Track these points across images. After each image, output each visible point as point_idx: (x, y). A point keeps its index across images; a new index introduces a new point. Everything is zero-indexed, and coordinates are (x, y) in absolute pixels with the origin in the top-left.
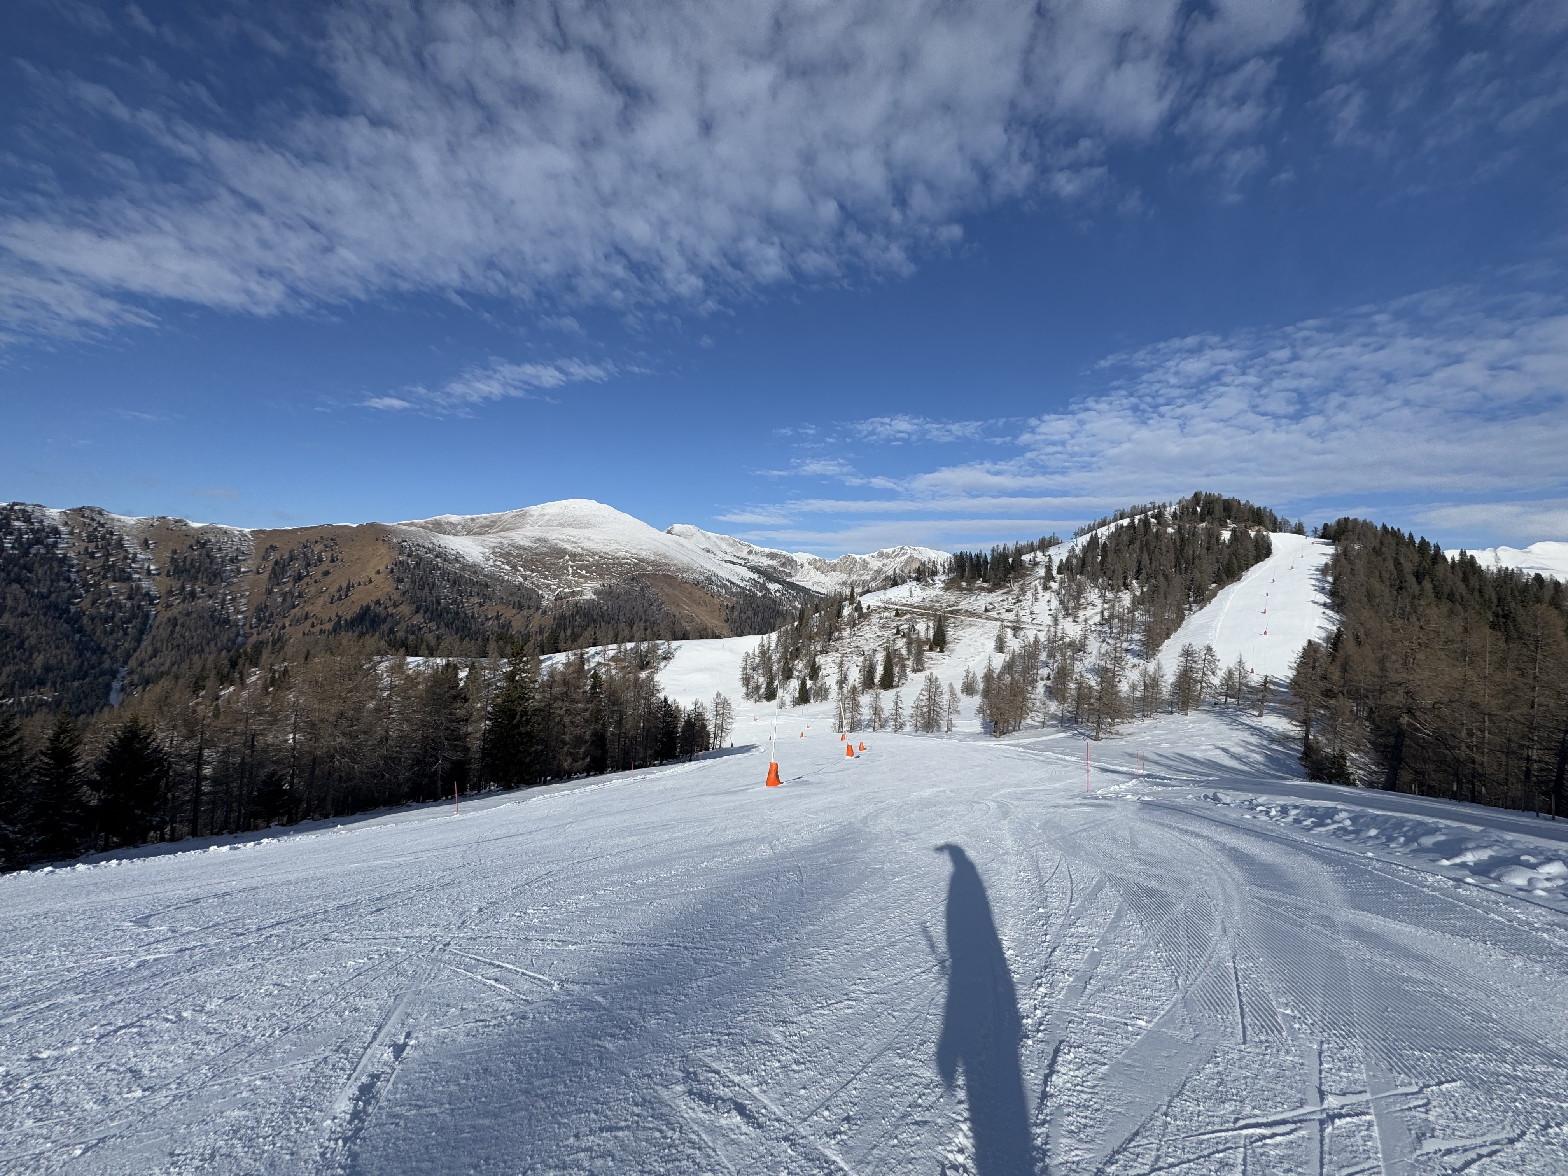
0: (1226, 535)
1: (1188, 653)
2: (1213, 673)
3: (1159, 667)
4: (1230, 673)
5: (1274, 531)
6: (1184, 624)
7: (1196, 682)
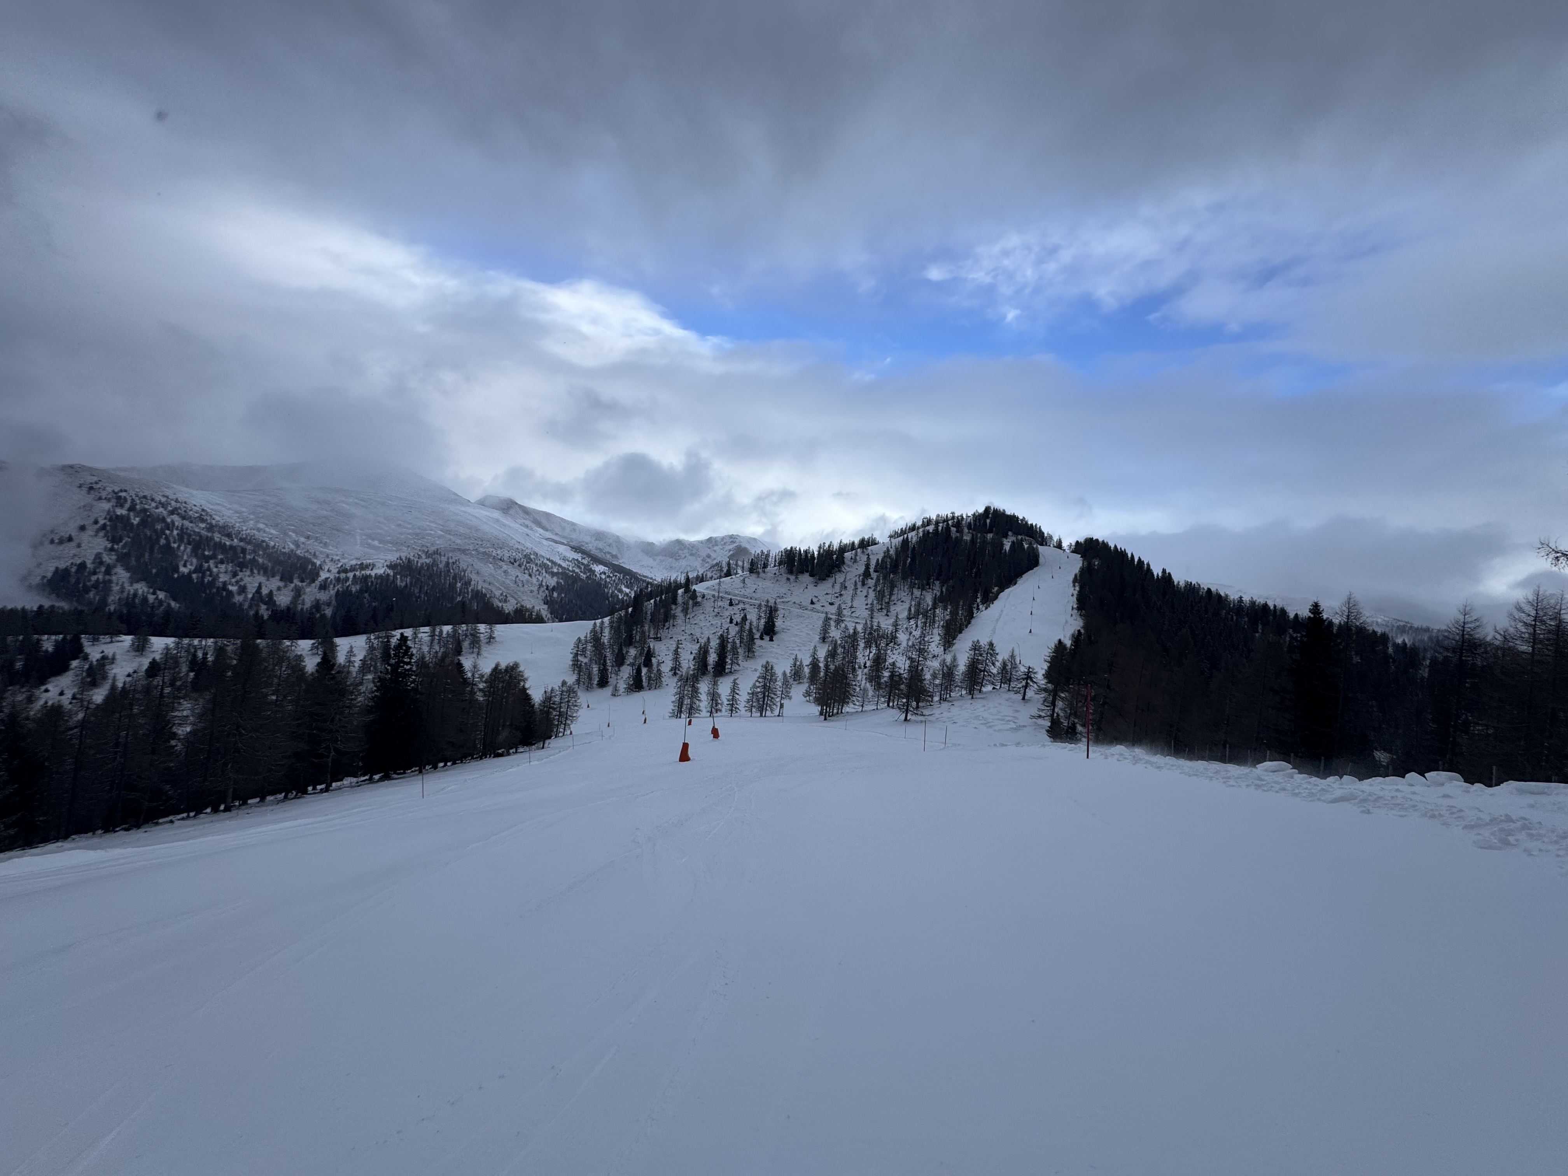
0: (1007, 546)
1: (976, 647)
2: (993, 664)
3: (954, 659)
4: (1004, 665)
5: (1042, 545)
6: (973, 621)
7: (981, 671)
